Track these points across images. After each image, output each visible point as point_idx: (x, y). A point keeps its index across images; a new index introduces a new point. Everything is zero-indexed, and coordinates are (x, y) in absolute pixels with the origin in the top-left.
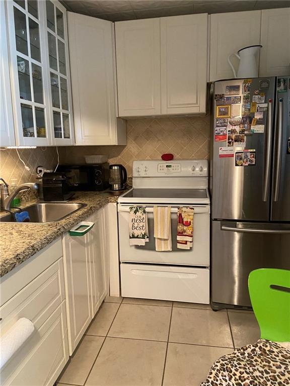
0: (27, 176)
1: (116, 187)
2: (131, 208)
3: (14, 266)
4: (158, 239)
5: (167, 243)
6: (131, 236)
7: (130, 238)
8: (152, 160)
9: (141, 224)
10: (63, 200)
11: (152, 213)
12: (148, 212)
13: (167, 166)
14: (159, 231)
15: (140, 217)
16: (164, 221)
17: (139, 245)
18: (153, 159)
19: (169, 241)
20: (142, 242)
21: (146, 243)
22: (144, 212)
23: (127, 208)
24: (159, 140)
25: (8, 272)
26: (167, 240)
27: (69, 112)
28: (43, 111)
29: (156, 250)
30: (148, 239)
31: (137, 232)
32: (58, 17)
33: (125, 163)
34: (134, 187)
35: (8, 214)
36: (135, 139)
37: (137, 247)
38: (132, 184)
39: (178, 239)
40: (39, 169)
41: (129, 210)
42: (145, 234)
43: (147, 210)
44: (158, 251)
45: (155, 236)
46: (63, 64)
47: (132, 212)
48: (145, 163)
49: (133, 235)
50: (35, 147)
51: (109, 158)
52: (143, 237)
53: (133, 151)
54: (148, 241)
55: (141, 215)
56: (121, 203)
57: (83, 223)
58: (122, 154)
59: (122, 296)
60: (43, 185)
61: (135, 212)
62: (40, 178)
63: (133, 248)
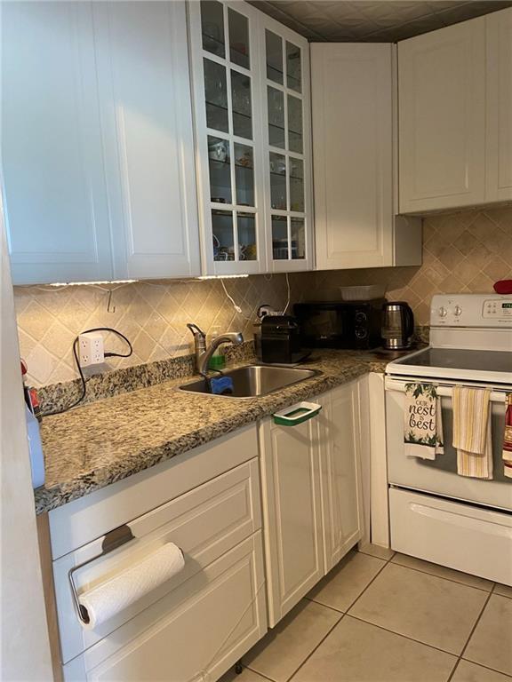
0: (241, 321)
1: (394, 343)
2: (409, 386)
3: (159, 459)
4: (462, 451)
5: (482, 461)
6: (408, 440)
7: (406, 441)
8: (473, 293)
9: (427, 418)
10: (291, 363)
11: (450, 398)
12: (442, 397)
13: (504, 306)
14: (463, 435)
15: (425, 403)
16: (474, 417)
17: (424, 458)
18: (474, 290)
19: (485, 459)
20: (429, 453)
21: (436, 455)
22: (434, 395)
23: (401, 385)
24: (489, 253)
25: (146, 467)
26: (481, 456)
27: (305, 215)
28: (254, 218)
29: (459, 473)
30: (442, 448)
31: (419, 433)
32: (290, 57)
33: (418, 298)
34: (433, 344)
35: (203, 379)
36: (440, 252)
37: (422, 461)
38: (428, 339)
39: (504, 458)
40: (262, 310)
41: (405, 389)
42: (434, 437)
43: (440, 391)
44: (462, 476)
45: (454, 445)
46: (296, 136)
47: (411, 394)
48: (457, 299)
49: (411, 437)
50: (247, 276)
51: (386, 290)
52: (432, 443)
53: (434, 276)
54: (442, 452)
55: (427, 400)
56: (392, 374)
57: (304, 405)
58: (412, 283)
59: (393, 548)
60: (263, 336)
61: (416, 394)
62: (258, 325)
63: (414, 461)
